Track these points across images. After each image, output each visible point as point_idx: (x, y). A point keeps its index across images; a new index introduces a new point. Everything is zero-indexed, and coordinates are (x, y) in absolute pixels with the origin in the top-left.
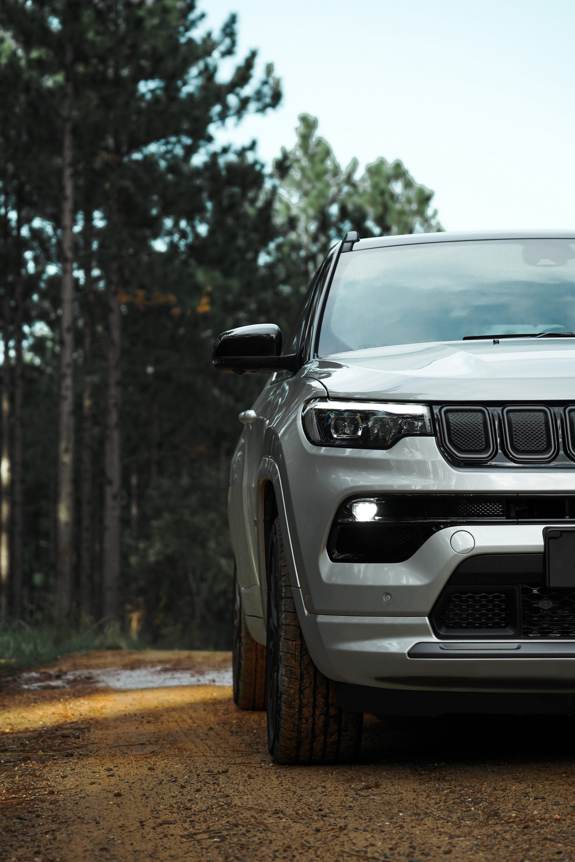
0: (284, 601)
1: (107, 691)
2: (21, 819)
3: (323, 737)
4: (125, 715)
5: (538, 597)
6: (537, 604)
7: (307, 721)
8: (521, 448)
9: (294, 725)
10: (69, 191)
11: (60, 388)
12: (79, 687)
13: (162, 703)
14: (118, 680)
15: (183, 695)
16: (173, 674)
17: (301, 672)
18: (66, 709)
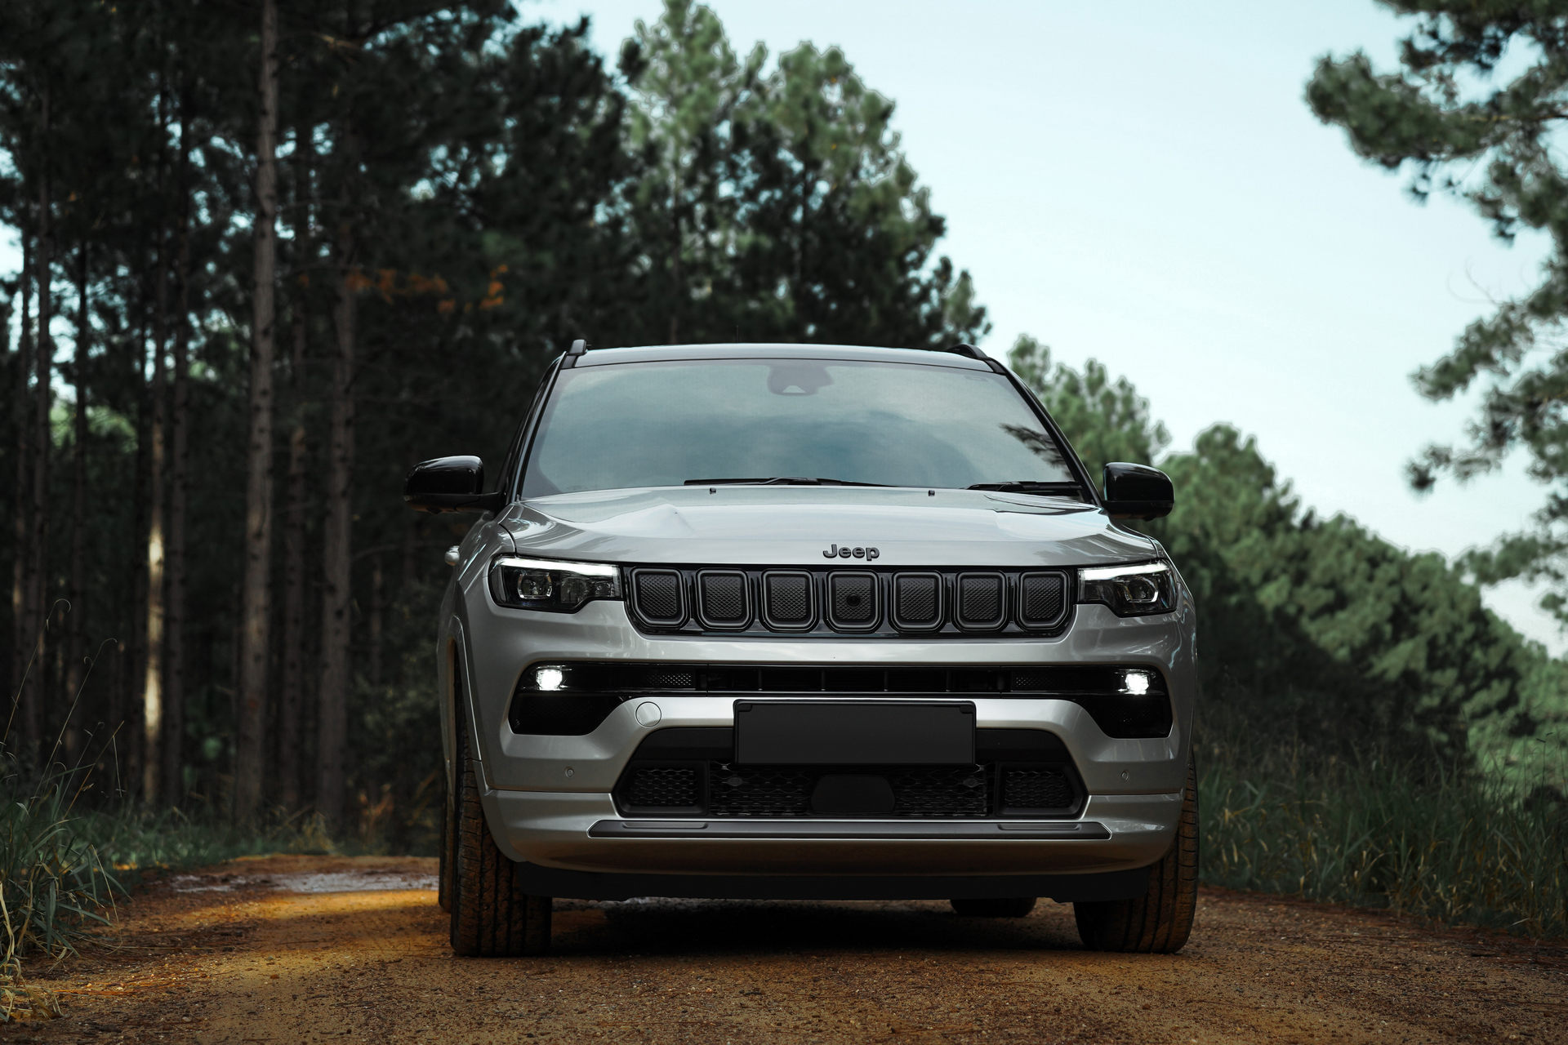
0: (465, 775)
1: (288, 894)
2: (171, 993)
3: (506, 925)
4: (302, 916)
5: (727, 774)
6: (726, 780)
7: (488, 907)
8: (714, 615)
9: (474, 910)
10: (270, 101)
11: (249, 430)
12: (251, 891)
13: (351, 906)
14: (305, 884)
15: (382, 899)
16: (379, 878)
17: (482, 853)
18: (230, 910)
